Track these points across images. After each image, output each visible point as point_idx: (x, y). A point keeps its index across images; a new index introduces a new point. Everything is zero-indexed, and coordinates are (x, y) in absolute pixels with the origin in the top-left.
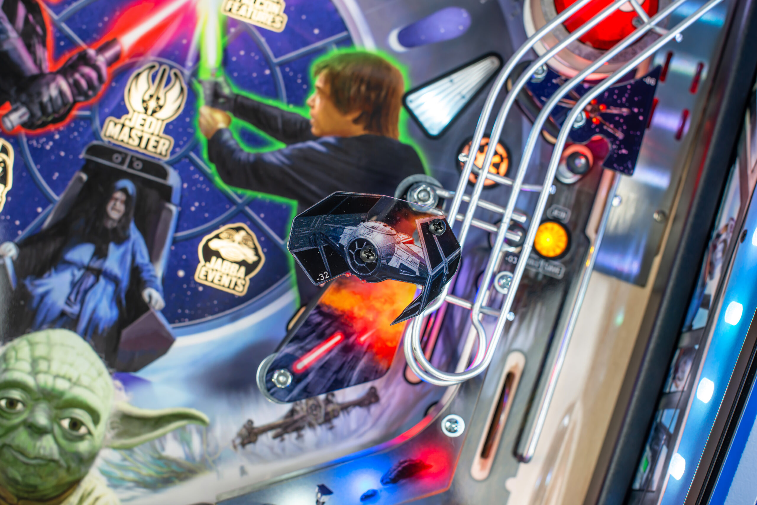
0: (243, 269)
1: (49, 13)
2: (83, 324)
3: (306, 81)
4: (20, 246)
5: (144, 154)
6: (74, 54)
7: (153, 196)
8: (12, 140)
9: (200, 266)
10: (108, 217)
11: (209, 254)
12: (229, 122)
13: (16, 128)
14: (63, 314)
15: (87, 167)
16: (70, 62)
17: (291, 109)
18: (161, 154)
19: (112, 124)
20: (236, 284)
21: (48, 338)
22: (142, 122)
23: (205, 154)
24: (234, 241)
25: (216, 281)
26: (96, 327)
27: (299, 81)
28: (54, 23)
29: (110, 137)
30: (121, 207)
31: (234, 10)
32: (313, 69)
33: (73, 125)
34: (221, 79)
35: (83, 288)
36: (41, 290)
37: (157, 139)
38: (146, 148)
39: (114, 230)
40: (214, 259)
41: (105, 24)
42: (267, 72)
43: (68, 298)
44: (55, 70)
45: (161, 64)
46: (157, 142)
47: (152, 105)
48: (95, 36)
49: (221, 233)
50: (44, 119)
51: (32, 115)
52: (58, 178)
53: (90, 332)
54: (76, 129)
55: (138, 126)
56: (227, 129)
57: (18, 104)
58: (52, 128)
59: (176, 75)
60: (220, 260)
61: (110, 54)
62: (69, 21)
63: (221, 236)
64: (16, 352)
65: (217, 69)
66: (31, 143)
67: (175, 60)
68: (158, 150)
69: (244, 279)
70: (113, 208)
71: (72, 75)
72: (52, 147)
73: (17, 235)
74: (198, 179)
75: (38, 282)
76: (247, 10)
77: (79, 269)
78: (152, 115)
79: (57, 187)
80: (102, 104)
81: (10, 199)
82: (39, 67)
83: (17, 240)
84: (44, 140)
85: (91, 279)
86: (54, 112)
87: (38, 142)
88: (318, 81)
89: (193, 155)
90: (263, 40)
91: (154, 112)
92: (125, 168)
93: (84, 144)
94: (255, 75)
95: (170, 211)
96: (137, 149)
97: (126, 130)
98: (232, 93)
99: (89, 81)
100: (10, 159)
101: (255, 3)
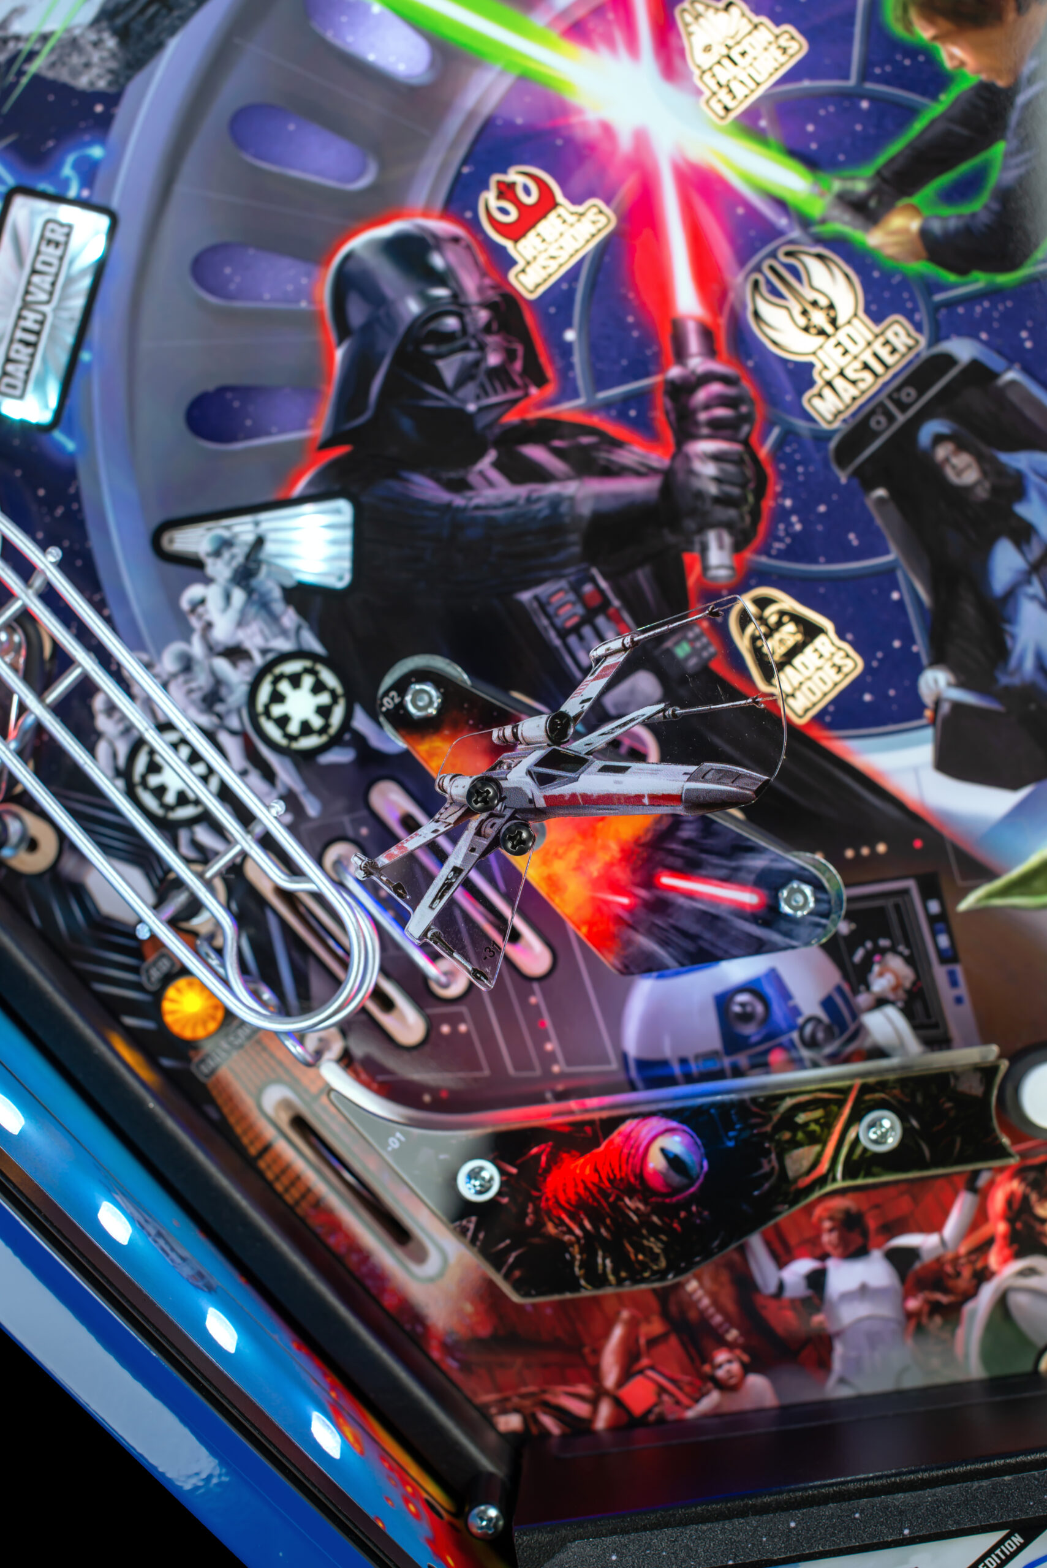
1: (567, 409)
3: (913, 51)
4: (939, 659)
5: (895, 376)
6: (664, 402)
7: (973, 398)
8: (753, 582)
10: (968, 489)
12: (915, 210)
13: (735, 565)
15: (866, 479)
16: (673, 417)
17: (946, 99)
18: (910, 348)
19: (817, 402)
22: (840, 350)
27: (907, 62)
28: (590, 410)
29: (836, 416)
30: (963, 460)
31: (731, 104)
32: (898, 29)
33: (782, 467)
34: (837, 186)
36: (1029, 664)
37: (881, 340)
38: (887, 367)
39: (995, 490)
41: (637, 325)
42: (865, 104)
44: (673, 449)
45: (758, 269)
46: (887, 342)
47: (819, 318)
48: (649, 352)
50: (746, 509)
51: (729, 526)
52: (858, 537)
54: (792, 468)
55: (844, 361)
56: (926, 220)
57: (697, 539)
58: (768, 503)
59: (789, 254)
61: (694, 343)
62: (600, 382)
65: (816, 183)
66: (774, 552)
67: (765, 242)
68: (902, 349)
70: (959, 473)
71: (696, 424)
72: (801, 521)
73: (917, 655)
74: (984, 310)
75: (1013, 662)
76: (742, 82)
77: (1029, 582)
78: (837, 328)
79: (873, 546)
80: (772, 399)
81: (849, 636)
82: (652, 471)
83: (925, 660)
84: (781, 527)
86: (743, 486)
87: (780, 540)
88: (924, 33)
89: (939, 297)
90: (806, 84)
91: (833, 322)
92: (901, 418)
93: (826, 464)
94: (858, 127)
95: (1013, 383)
96: (881, 381)
97: (839, 383)
98: (869, 180)
99: (723, 401)
100: (782, 601)
101: (735, 64)
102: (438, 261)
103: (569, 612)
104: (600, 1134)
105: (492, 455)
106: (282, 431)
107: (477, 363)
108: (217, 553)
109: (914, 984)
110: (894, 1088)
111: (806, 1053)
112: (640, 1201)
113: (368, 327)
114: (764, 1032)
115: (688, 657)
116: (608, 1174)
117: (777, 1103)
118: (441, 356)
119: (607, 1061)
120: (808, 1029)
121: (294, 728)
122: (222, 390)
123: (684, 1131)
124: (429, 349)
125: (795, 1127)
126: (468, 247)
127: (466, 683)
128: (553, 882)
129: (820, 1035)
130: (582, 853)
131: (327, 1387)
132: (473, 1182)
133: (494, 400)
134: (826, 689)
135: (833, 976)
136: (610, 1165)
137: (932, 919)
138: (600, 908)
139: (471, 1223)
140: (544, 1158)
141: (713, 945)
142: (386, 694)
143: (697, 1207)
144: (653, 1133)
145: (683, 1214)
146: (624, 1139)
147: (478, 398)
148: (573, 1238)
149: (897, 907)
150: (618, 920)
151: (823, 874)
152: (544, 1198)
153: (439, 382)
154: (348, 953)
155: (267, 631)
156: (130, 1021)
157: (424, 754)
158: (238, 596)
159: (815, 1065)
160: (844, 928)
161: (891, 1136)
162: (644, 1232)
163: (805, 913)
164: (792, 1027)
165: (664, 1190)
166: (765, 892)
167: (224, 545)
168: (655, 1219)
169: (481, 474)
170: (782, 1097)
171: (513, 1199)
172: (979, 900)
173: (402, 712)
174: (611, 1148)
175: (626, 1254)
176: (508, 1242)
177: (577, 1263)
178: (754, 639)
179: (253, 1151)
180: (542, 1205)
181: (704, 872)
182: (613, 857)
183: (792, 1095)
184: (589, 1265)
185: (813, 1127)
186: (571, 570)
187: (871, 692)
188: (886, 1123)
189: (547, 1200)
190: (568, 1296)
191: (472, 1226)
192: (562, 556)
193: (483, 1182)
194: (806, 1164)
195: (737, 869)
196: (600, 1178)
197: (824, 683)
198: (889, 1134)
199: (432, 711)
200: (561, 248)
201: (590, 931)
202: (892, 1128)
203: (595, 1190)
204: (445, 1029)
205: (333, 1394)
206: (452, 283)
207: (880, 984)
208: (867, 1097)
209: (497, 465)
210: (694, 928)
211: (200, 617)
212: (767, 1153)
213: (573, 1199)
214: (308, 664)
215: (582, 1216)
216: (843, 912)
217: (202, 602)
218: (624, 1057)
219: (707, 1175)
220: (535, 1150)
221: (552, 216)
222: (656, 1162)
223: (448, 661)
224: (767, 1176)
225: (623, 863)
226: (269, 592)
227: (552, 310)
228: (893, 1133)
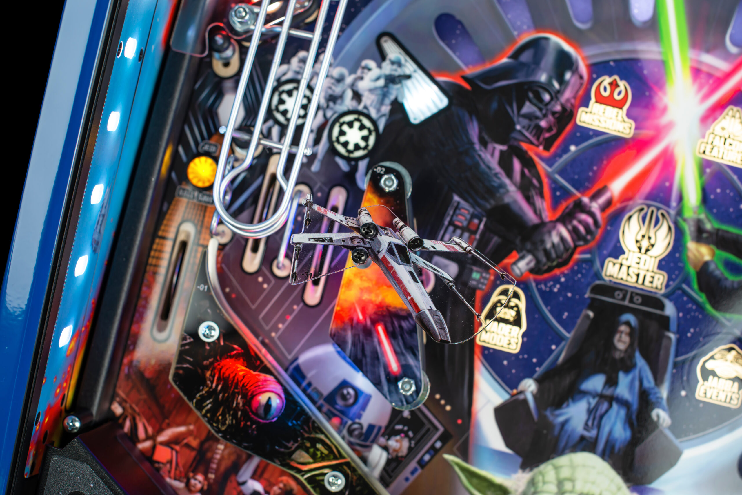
0: (736, 384)
1: (542, 166)
2: (601, 446)
4: (539, 381)
5: (642, 289)
6: (571, 203)
7: (653, 327)
8: (522, 286)
9: (699, 385)
10: (615, 348)
11: (707, 374)
12: (713, 254)
13: (524, 274)
14: (582, 438)
15: (593, 305)
16: (567, 211)
18: (657, 288)
19: (611, 264)
20: (731, 399)
21: (571, 461)
22: (638, 261)
23: (695, 286)
24: (727, 360)
25: (714, 397)
26: (613, 447)
28: (548, 176)
29: (610, 276)
30: (626, 339)
31: (707, 152)
33: (576, 268)
34: (702, 216)
35: (598, 413)
36: (561, 419)
37: (653, 274)
38: (643, 284)
39: (622, 360)
40: (711, 377)
41: (595, 173)
42: (741, 206)
43: (586, 424)
44: (554, 219)
45: (649, 206)
46: (653, 277)
47: (645, 244)
48: (587, 184)
49: (715, 354)
50: (549, 264)
51: (538, 262)
52: (567, 317)
53: (607, 452)
54: (579, 272)
55: (634, 264)
56: (712, 261)
57: (524, 252)
58: (557, 272)
59: (663, 215)
60: (716, 378)
61: (602, 200)
62: (562, 172)
63: (715, 357)
64: (543, 476)
65: (698, 207)
66: (539, 287)
67: (661, 202)
68: (654, 285)
69: (738, 393)
70: (620, 341)
71: (570, 222)
72: (559, 289)
73: (535, 372)
74: (691, 308)
75: (558, 412)
76: (719, 151)
77: (594, 397)
78: (645, 253)
79: (567, 325)
80: (600, 245)
81: (525, 339)
82: (540, 216)
83: (536, 376)
84: (551, 283)
85: (605, 406)
86: (558, 257)
87: (546, 286)
89: (684, 286)
90: (735, 177)
91: (647, 250)
92: (626, 303)
93: (588, 285)
94: (731, 210)
95: (669, 339)
96: (636, 285)
97: (624, 268)
98: (713, 228)
99: (587, 227)
100: (522, 303)
101: (725, 144)
102: (568, 76)
103: (461, 220)
104: (260, 369)
105: (504, 148)
106: (459, 57)
107: (537, 118)
108: (393, 63)
109: (402, 457)
110: (356, 476)
111: (345, 432)
112: (243, 403)
113: (523, 65)
114: (343, 409)
115: (474, 280)
116: (245, 383)
117: (318, 432)
118: (531, 101)
119: (290, 353)
120: (356, 426)
121: (342, 139)
122: (460, 22)
123: (283, 402)
124: (531, 95)
125: (314, 446)
126: (581, 84)
127: (407, 196)
128: (350, 283)
129: (356, 433)
130: (369, 287)
131: (84, 325)
132: (207, 330)
133: (527, 134)
134: (498, 344)
135: (384, 423)
136: (250, 381)
137: (433, 447)
138: (352, 309)
139: (190, 340)
140: (235, 352)
141: (366, 364)
142: (382, 166)
143: (255, 427)
144: (274, 390)
145: (249, 423)
146: (264, 380)
147: (524, 127)
148: (210, 385)
149: (428, 430)
150: (351, 320)
151: (424, 390)
152: (219, 363)
153: (520, 108)
154: (266, 219)
155: (374, 103)
156: (181, 149)
157: (367, 198)
158: (381, 82)
159: (343, 438)
160: (406, 414)
161: (335, 487)
162: (232, 412)
163: (404, 393)
164: (352, 419)
165: (254, 409)
166: (401, 372)
167: (399, 64)
168: (239, 413)
169: (494, 149)
170: (322, 433)
171: (210, 351)
172: (453, 461)
173: (379, 177)
174: (257, 377)
175: (218, 411)
176: (192, 360)
177: (201, 393)
178: (499, 301)
179: (160, 233)
180: (216, 364)
181: (393, 342)
182: (375, 301)
183: (326, 436)
184: (203, 399)
185: (319, 453)
186: (479, 210)
187: (508, 363)
188: (339, 482)
189: (219, 364)
190: (185, 398)
191: (188, 341)
192: (482, 202)
193: (209, 334)
194: (302, 460)
195: (403, 354)
196: (242, 380)
197: (500, 341)
198: (336, 485)
199: (387, 190)
200: (606, 122)
201: (339, 311)
202: (339, 485)
203: (235, 381)
204: (260, 279)
205: (83, 329)
206: (563, 87)
207: (393, 443)
208: (345, 467)
209: (502, 152)
210: (368, 352)
211: (363, 73)
212: (296, 441)
213: (226, 375)
214: (372, 128)
215: (222, 383)
216: (413, 409)
217: (369, 70)
218: (296, 359)
219: (271, 423)
220: (236, 346)
221: (616, 110)
222: (263, 398)
223: (411, 183)
224: (287, 448)
225: (376, 307)
226: (391, 94)
227: (578, 134)
228: (337, 487)
